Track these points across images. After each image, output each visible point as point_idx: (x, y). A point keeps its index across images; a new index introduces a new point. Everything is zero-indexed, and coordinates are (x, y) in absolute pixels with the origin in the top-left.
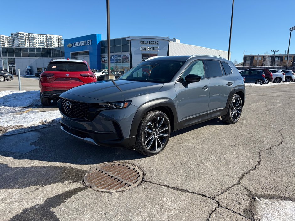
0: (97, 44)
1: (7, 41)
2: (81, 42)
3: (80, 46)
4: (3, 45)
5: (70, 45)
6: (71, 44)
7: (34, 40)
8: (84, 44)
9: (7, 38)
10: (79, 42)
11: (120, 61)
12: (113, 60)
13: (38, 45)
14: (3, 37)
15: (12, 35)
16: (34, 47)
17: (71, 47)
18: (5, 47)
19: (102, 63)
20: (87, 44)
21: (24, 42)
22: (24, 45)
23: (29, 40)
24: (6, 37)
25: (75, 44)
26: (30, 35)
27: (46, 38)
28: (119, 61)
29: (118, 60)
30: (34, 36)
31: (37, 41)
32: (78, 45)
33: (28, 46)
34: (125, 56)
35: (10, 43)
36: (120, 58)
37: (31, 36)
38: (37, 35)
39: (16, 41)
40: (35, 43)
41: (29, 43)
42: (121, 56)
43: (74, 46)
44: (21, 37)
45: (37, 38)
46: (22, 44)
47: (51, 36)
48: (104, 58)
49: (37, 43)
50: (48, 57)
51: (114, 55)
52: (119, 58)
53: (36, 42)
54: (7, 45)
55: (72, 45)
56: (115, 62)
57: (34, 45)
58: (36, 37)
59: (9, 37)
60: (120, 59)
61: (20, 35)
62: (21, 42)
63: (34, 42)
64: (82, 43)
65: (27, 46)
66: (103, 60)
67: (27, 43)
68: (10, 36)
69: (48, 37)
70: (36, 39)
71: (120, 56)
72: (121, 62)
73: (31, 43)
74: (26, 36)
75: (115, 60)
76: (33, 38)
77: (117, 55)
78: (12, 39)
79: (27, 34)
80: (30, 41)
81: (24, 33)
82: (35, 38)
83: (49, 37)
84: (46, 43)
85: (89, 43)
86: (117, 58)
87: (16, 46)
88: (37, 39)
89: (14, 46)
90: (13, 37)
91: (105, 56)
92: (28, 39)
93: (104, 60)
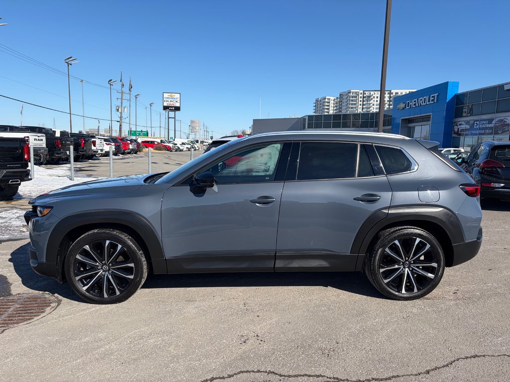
0: (447, 101)
1: (333, 105)
2: (420, 99)
3: (417, 106)
4: (327, 111)
5: (402, 105)
6: (404, 103)
7: (370, 100)
8: (425, 103)
9: (334, 100)
10: (416, 100)
11: (491, 131)
12: (476, 129)
13: (375, 108)
14: (329, 99)
15: (340, 95)
16: (369, 111)
17: (403, 109)
18: (330, 113)
19: (454, 135)
20: (429, 101)
21: (356, 104)
22: (355, 110)
23: (363, 101)
24: (333, 98)
25: (410, 104)
26: (365, 94)
27: (389, 95)
28: (487, 131)
29: (486, 128)
30: (371, 94)
31: (375, 101)
32: (415, 104)
33: (361, 110)
34: (502, 121)
35: (336, 106)
36: (490, 125)
37: (367, 95)
38: (376, 92)
39: (344, 104)
40: (372, 105)
41: (363, 105)
42: (494, 122)
43: (408, 106)
44: (352, 97)
45: (376, 97)
46: (352, 108)
47: (397, 91)
48: (459, 127)
49: (375, 104)
50: (368, 127)
51: (478, 121)
52: (488, 126)
53: (373, 103)
54: (333, 110)
55: (405, 105)
56: (480, 134)
57: (370, 108)
58: (374, 95)
59: (337, 98)
60: (491, 128)
61: (351, 95)
62: (352, 104)
63: (370, 104)
64: (422, 101)
65: (359, 110)
66: (456, 130)
67: (359, 106)
68: (339, 96)
69: (392, 93)
70: (373, 99)
71: (490, 121)
72: (491, 134)
73: (365, 105)
74: (360, 95)
75: (480, 129)
76: (369, 97)
77: (485, 120)
78: (340, 102)
79: (362, 92)
80: (364, 103)
81: (358, 91)
82: (372, 97)
83: (394, 94)
84: (388, 103)
85: (432, 100)
86: (484, 126)
87: (344, 112)
88: (375, 99)
89: (341, 111)
90: (343, 98)
91: (460, 123)
92: (362, 99)
93: (458, 131)
